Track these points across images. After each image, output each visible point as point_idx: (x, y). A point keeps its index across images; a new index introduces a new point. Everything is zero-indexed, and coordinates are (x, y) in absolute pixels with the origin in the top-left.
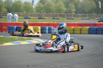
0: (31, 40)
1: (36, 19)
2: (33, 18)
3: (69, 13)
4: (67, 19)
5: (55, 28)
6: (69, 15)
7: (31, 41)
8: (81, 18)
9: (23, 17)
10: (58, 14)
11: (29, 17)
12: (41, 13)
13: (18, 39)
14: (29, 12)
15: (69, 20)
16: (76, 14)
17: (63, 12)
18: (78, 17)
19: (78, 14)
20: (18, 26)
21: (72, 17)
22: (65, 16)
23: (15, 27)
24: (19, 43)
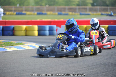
0: (22, 44)
1: (34, 14)
2: (29, 14)
3: (82, 6)
4: (81, 14)
5: (59, 28)
6: (82, 8)
7: (22, 46)
8: (100, 13)
9: (15, 13)
10: (67, 7)
11: (24, 12)
12: (41, 5)
13: (3, 43)
14: (24, 5)
15: (83, 16)
16: (93, 7)
17: (74, 5)
18: (96, 11)
19: (96, 7)
20: (5, 25)
21: (86, 11)
22: (77, 10)
23: (2, 26)
24: (4, 49)
